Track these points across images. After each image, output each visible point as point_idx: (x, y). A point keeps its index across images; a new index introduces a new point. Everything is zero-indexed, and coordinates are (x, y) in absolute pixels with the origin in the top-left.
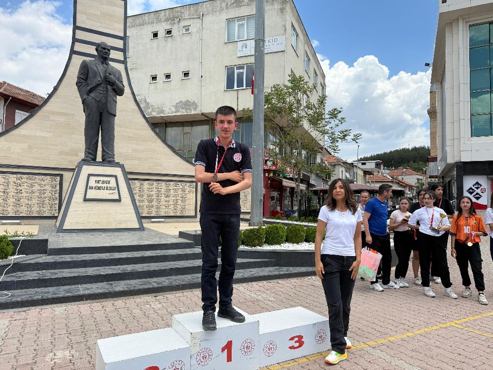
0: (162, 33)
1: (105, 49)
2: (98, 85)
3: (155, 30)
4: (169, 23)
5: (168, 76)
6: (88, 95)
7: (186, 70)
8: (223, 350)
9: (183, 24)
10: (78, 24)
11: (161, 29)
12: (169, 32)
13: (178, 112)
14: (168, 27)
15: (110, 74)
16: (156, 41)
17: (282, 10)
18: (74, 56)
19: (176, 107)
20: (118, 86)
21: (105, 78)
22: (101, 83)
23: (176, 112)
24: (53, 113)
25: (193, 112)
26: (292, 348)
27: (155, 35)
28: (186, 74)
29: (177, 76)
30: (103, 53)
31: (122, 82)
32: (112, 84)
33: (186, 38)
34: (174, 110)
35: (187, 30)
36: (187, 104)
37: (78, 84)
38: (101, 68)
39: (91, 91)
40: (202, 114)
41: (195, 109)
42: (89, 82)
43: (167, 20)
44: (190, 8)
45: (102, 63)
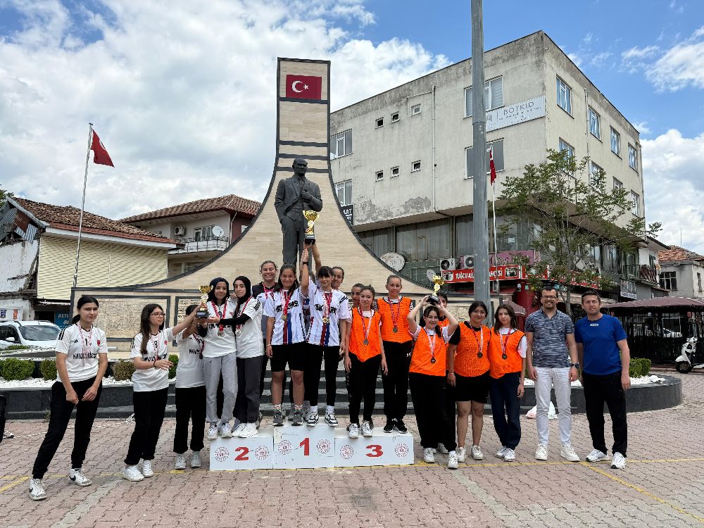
0: (387, 119)
1: (301, 165)
2: (294, 204)
3: (379, 117)
4: (395, 105)
5: (396, 171)
6: (285, 215)
7: (416, 160)
8: (301, 444)
9: (411, 103)
10: (281, 139)
11: (386, 115)
12: (396, 117)
13: (408, 212)
14: (394, 111)
15: (306, 191)
16: (381, 130)
17: (539, 63)
18: (278, 172)
19: (405, 207)
20: (314, 202)
21: (301, 195)
22: (296, 202)
23: (405, 213)
24: (259, 234)
25: (426, 211)
26: (370, 455)
27: (380, 123)
28: (417, 165)
29: (406, 168)
30: (300, 169)
31: (320, 196)
32: (308, 200)
33: (417, 120)
34: (402, 210)
35: (417, 110)
36: (418, 202)
37: (277, 204)
38: (296, 186)
39: (287, 211)
40: (437, 212)
41: (428, 207)
42: (286, 201)
43: (393, 102)
44: (419, 83)
45: (299, 180)
